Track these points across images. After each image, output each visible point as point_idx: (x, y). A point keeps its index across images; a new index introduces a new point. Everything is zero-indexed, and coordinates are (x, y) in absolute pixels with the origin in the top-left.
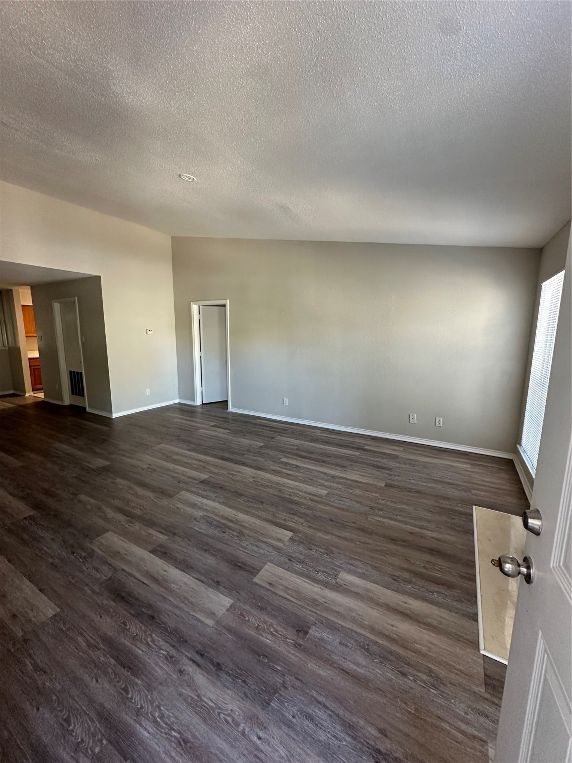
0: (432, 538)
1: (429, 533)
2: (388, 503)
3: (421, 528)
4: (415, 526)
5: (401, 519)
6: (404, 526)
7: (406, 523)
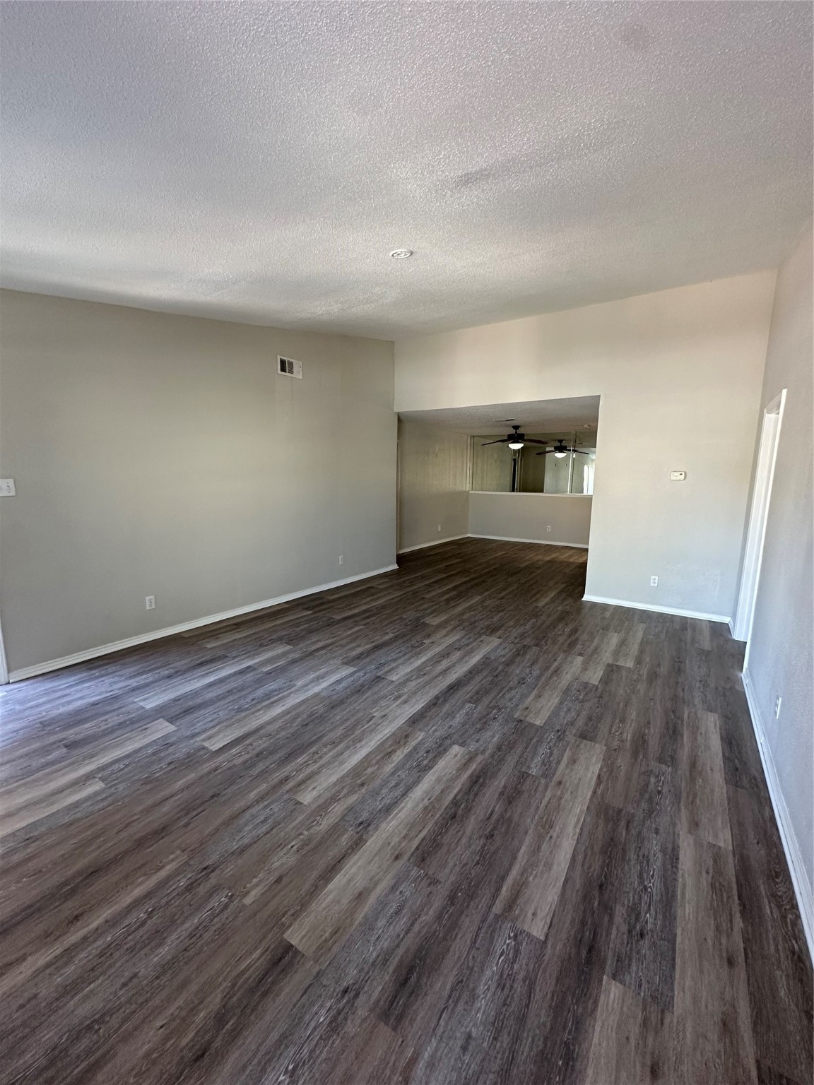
0: (23, 958)
1: (42, 958)
2: (204, 914)
3: (69, 953)
4: (85, 939)
5: (131, 919)
6: (106, 913)
7: (111, 923)
